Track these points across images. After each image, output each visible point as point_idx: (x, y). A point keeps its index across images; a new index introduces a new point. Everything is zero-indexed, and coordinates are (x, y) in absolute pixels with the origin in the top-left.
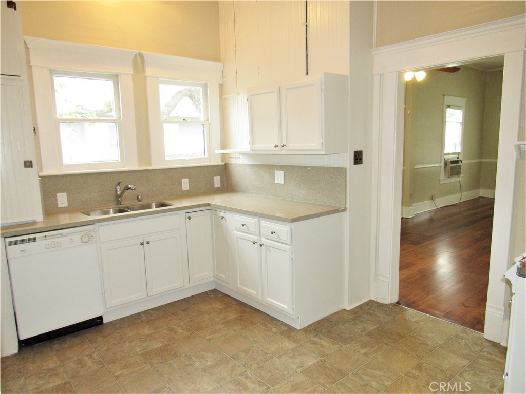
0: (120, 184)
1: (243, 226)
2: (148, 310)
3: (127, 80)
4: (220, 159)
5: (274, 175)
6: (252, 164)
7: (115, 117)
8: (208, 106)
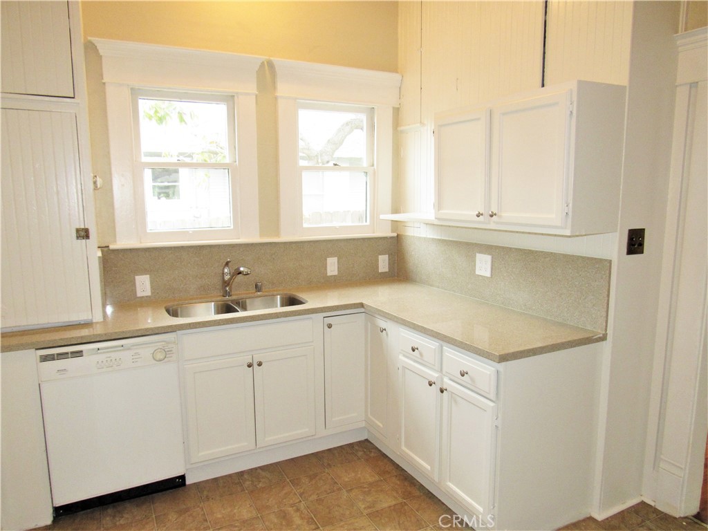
0: (230, 264)
1: (413, 350)
2: (256, 469)
3: (248, 105)
4: (390, 228)
5: (474, 261)
6: (439, 240)
7: (227, 161)
8: (374, 144)
